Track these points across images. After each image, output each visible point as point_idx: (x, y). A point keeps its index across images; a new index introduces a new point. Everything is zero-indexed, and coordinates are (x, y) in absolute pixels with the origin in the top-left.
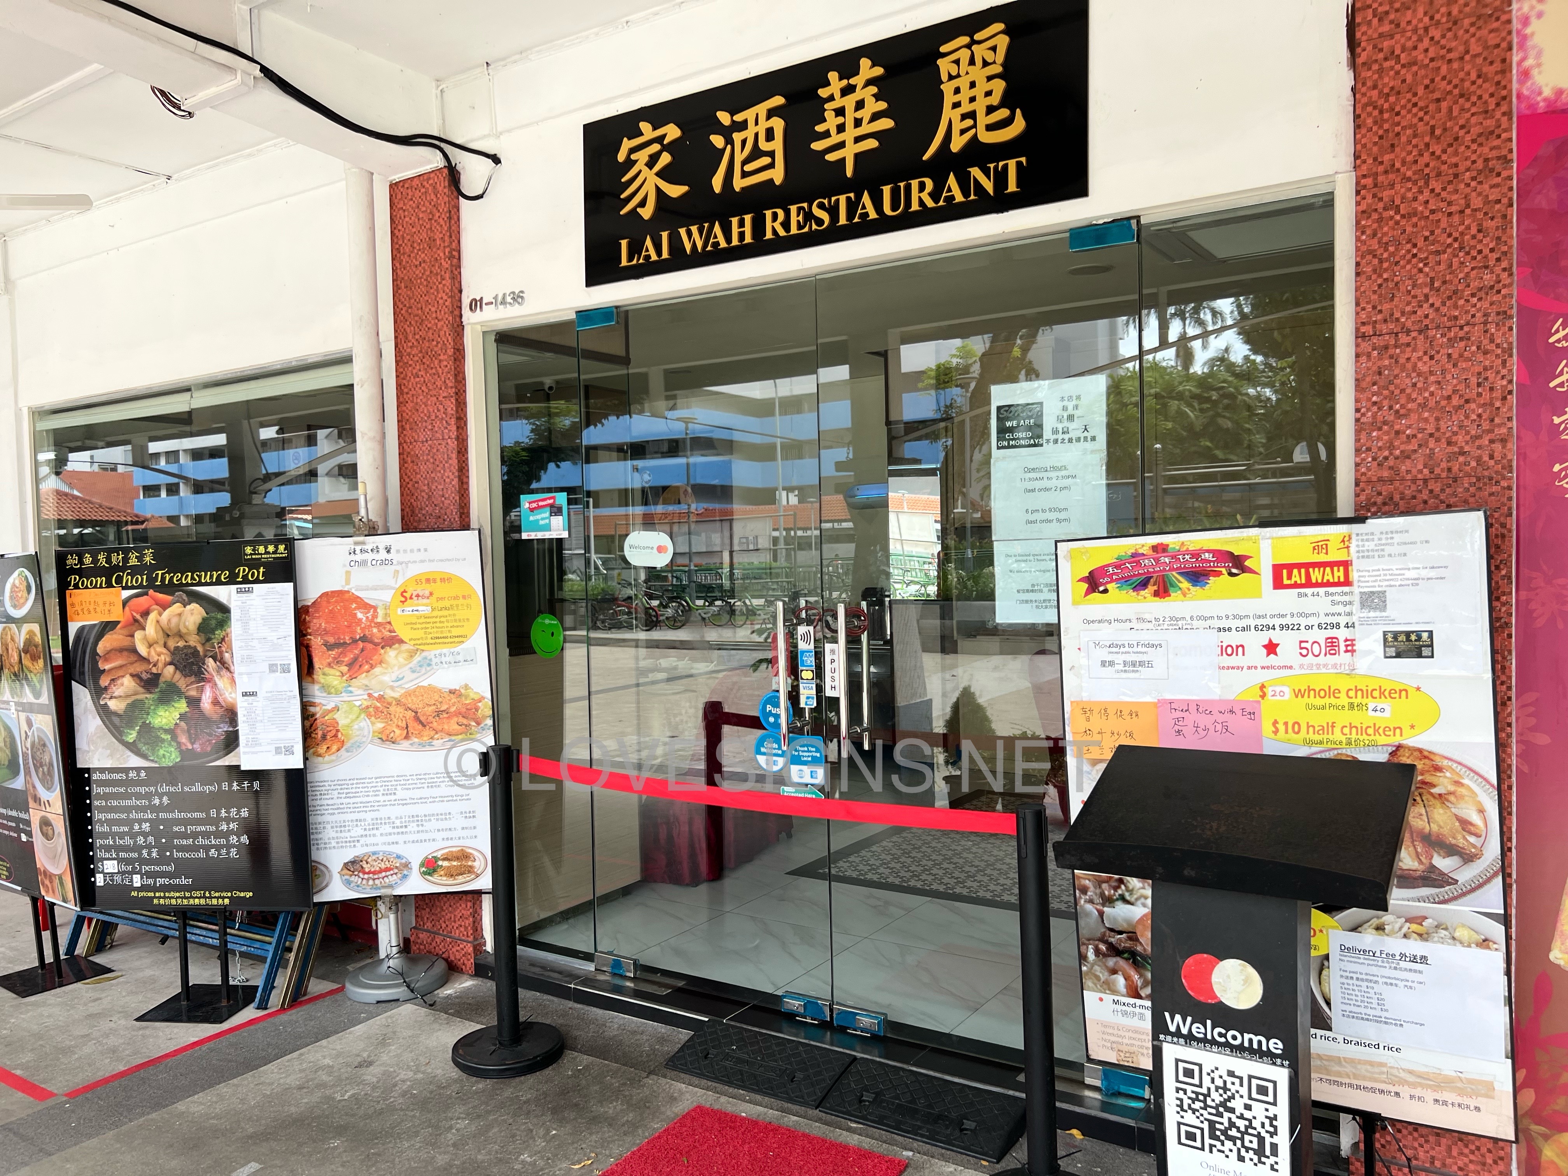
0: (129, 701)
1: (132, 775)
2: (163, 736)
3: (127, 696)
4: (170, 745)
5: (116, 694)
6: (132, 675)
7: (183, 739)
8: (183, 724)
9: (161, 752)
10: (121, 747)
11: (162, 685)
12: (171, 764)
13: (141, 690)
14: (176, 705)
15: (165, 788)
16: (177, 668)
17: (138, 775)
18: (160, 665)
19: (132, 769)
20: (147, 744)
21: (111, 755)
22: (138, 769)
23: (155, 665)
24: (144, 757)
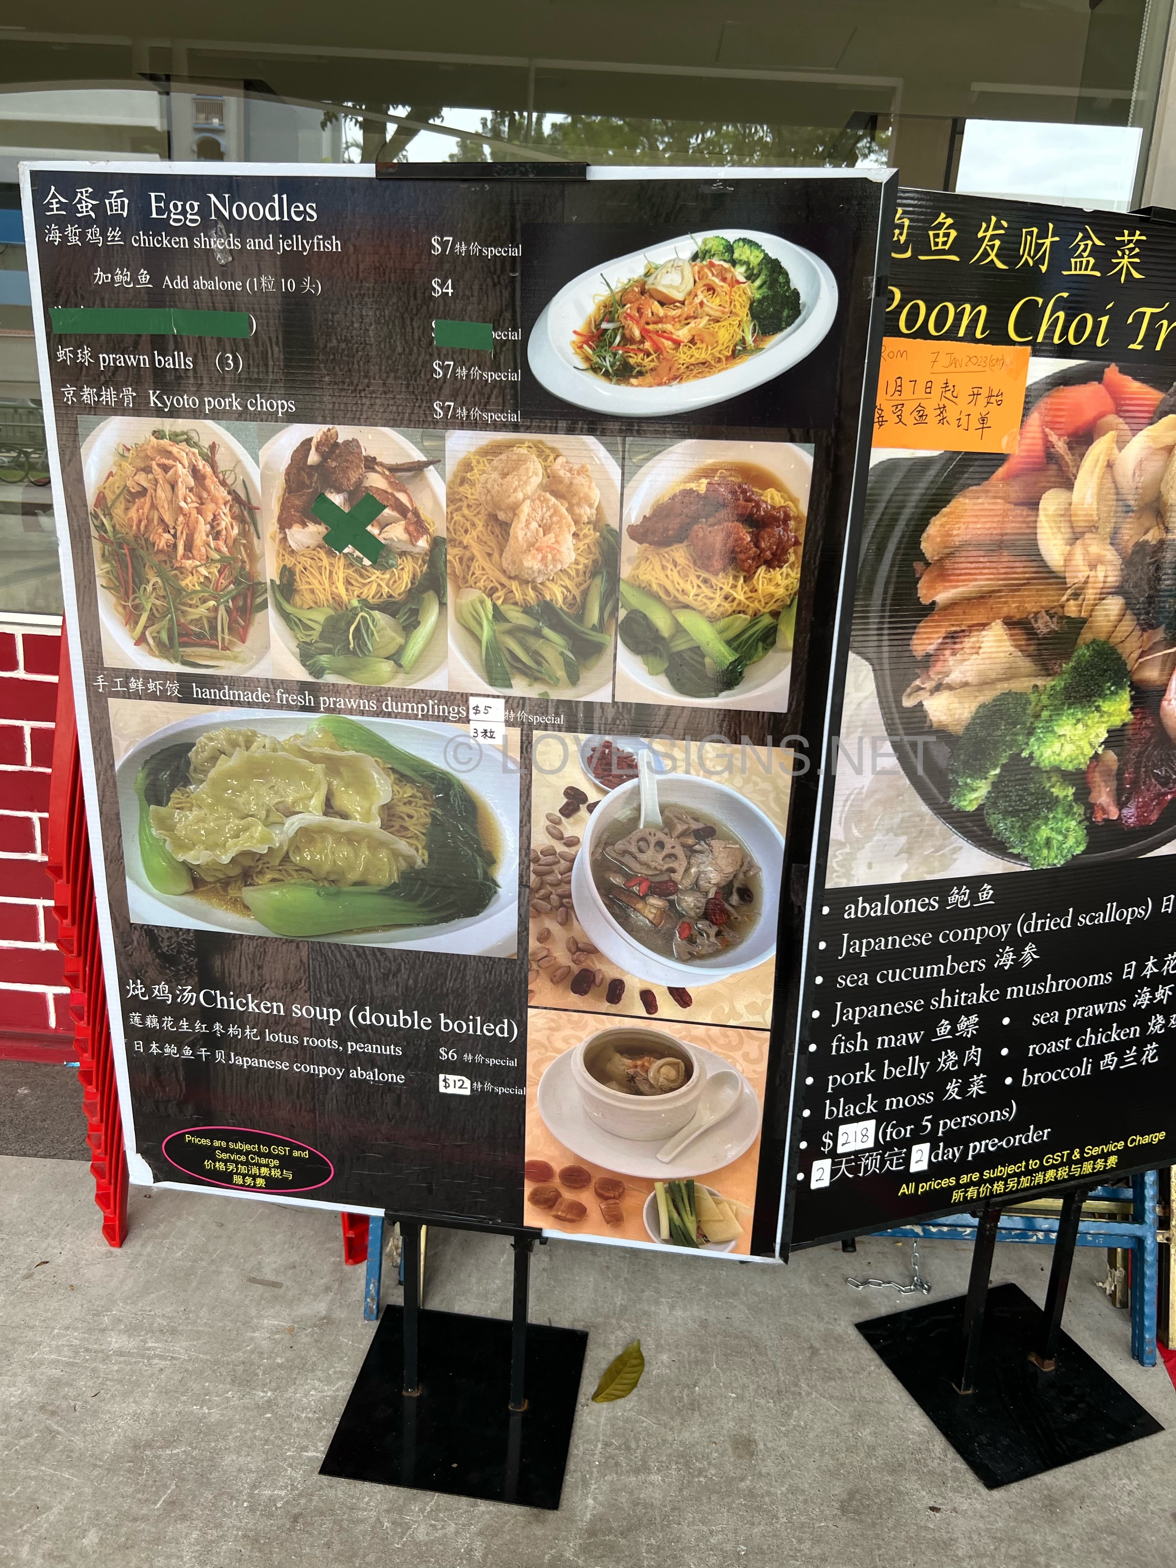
0: (987, 696)
1: (956, 898)
2: (1056, 791)
3: (985, 683)
4: (1068, 812)
5: (955, 677)
6: (1010, 623)
7: (1103, 796)
8: (1111, 757)
9: (1045, 832)
10: (940, 827)
11: (1082, 652)
12: (1060, 862)
13: (1025, 664)
14: (1106, 706)
15: (1036, 924)
16: (1128, 605)
17: (974, 898)
18: (1090, 594)
19: (959, 882)
20: (1014, 813)
21: (909, 851)
22: (974, 883)
23: (1076, 595)
24: (998, 847)
